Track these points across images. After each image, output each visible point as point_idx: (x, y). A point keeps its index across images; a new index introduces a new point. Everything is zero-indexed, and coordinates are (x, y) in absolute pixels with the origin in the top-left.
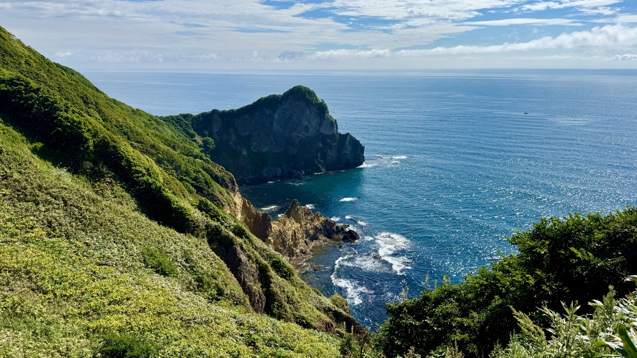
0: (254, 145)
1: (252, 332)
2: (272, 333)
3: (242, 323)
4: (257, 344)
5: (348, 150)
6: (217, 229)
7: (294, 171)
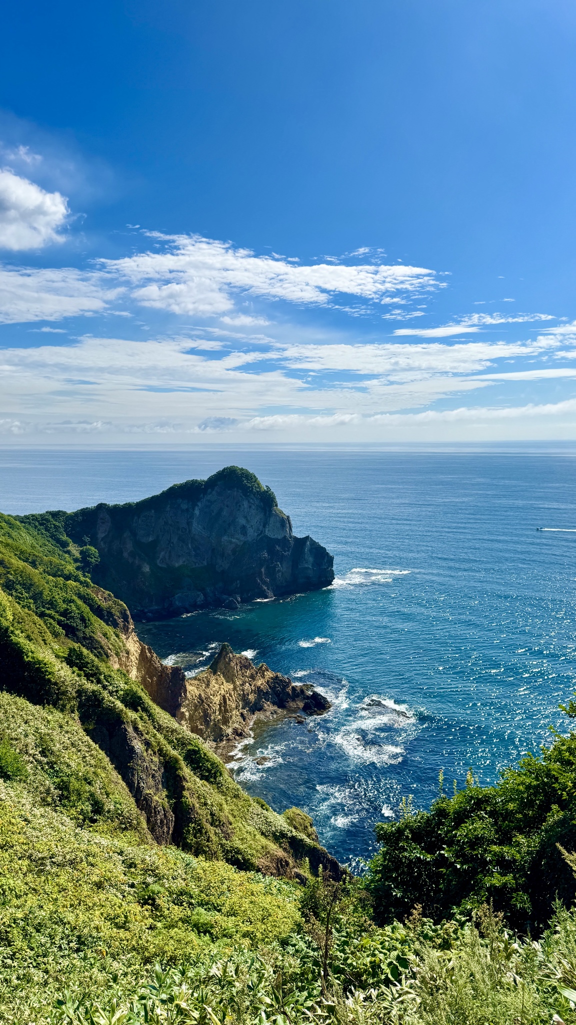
0: (161, 556)
1: (150, 880)
2: (185, 880)
3: (133, 863)
4: (158, 901)
5: (309, 562)
6: (95, 696)
7: (225, 597)
